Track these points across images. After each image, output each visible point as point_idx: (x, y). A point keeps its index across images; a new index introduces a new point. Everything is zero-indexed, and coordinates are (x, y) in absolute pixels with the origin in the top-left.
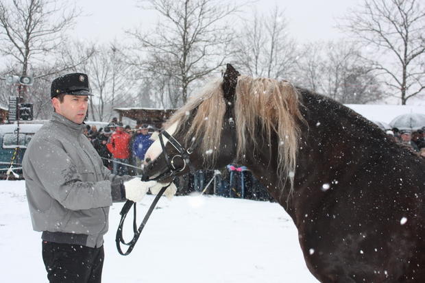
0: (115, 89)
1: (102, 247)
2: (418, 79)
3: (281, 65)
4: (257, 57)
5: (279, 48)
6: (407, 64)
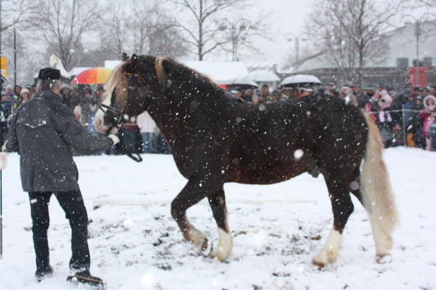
2: (212, 36)
3: (84, 21)
4: (58, 13)
5: (81, 3)
6: (203, 21)
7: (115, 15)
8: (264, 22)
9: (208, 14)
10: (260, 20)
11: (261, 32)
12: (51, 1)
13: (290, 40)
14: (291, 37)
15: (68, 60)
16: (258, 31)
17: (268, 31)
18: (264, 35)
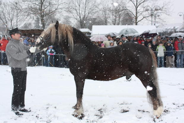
0: (18, 21)
1: (26, 71)
2: (141, 14)
3: (90, 9)
4: (79, 6)
5: (89, 2)
6: (137, 7)
7: (104, 6)
8: (165, 7)
9: (140, 4)
10: (164, 6)
11: (164, 12)
12: (76, 1)
13: (180, 15)
14: (181, 14)
15: (83, 26)
16: (162, 11)
17: (167, 11)
18: (165, 13)
